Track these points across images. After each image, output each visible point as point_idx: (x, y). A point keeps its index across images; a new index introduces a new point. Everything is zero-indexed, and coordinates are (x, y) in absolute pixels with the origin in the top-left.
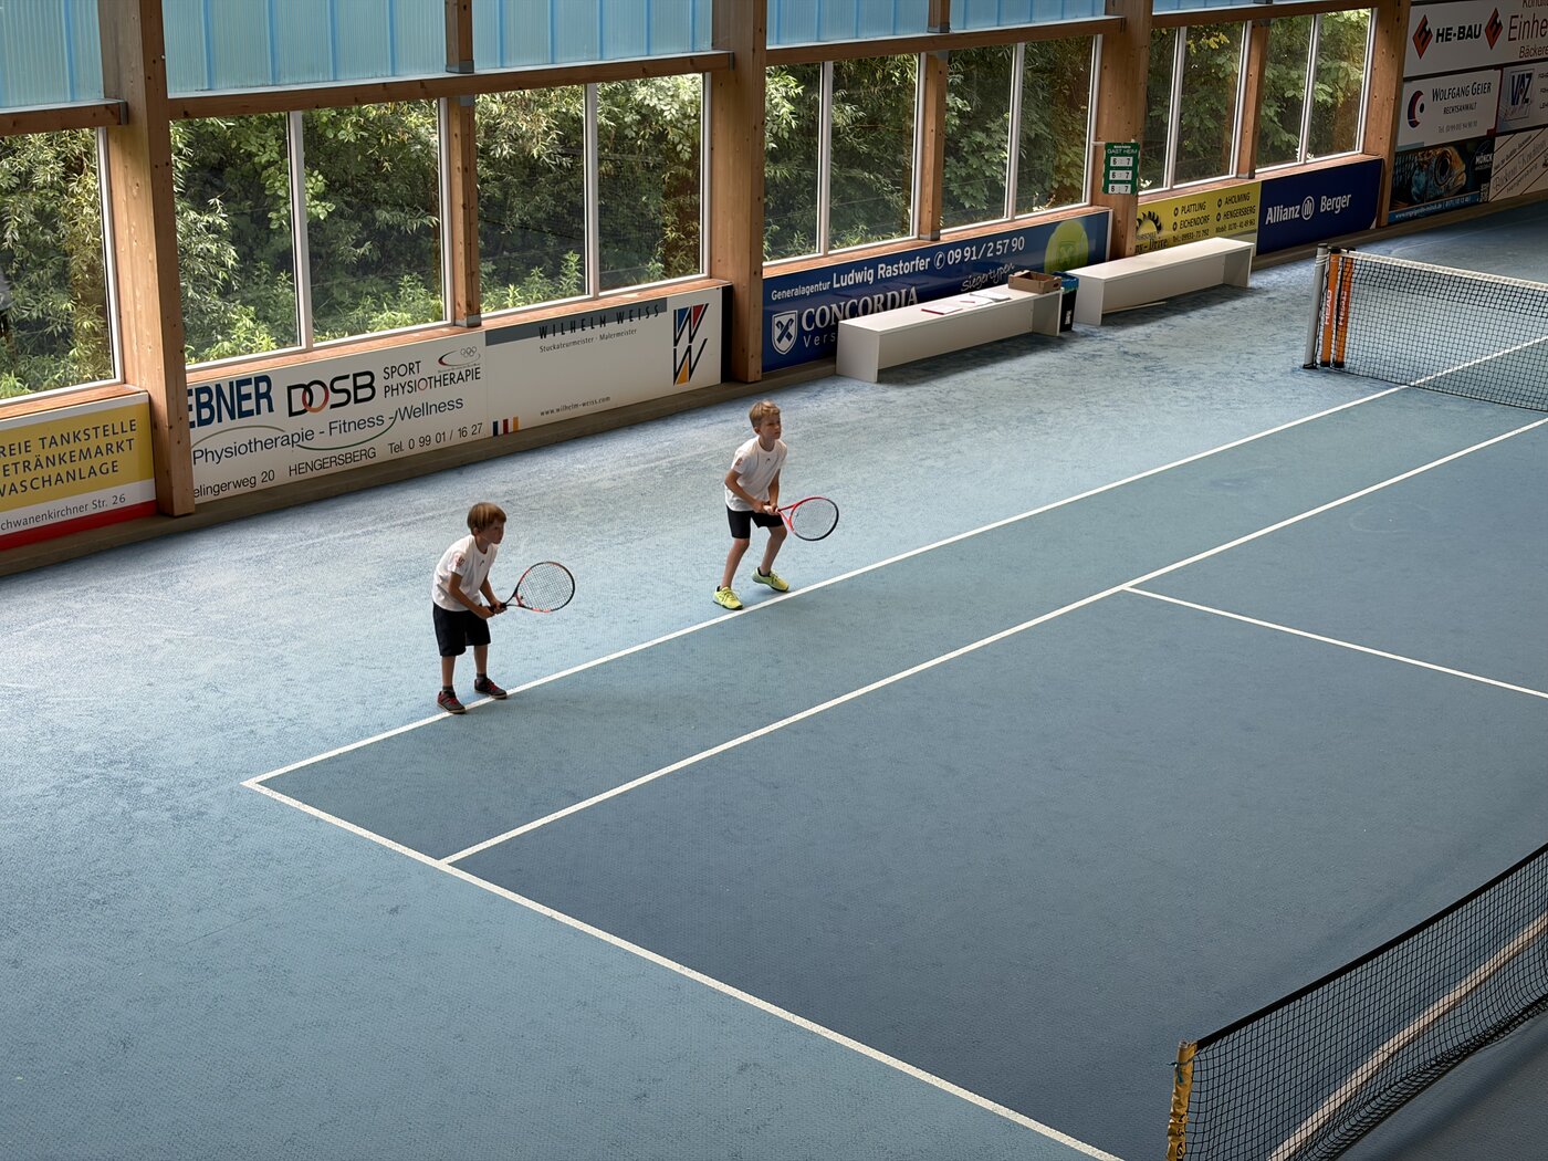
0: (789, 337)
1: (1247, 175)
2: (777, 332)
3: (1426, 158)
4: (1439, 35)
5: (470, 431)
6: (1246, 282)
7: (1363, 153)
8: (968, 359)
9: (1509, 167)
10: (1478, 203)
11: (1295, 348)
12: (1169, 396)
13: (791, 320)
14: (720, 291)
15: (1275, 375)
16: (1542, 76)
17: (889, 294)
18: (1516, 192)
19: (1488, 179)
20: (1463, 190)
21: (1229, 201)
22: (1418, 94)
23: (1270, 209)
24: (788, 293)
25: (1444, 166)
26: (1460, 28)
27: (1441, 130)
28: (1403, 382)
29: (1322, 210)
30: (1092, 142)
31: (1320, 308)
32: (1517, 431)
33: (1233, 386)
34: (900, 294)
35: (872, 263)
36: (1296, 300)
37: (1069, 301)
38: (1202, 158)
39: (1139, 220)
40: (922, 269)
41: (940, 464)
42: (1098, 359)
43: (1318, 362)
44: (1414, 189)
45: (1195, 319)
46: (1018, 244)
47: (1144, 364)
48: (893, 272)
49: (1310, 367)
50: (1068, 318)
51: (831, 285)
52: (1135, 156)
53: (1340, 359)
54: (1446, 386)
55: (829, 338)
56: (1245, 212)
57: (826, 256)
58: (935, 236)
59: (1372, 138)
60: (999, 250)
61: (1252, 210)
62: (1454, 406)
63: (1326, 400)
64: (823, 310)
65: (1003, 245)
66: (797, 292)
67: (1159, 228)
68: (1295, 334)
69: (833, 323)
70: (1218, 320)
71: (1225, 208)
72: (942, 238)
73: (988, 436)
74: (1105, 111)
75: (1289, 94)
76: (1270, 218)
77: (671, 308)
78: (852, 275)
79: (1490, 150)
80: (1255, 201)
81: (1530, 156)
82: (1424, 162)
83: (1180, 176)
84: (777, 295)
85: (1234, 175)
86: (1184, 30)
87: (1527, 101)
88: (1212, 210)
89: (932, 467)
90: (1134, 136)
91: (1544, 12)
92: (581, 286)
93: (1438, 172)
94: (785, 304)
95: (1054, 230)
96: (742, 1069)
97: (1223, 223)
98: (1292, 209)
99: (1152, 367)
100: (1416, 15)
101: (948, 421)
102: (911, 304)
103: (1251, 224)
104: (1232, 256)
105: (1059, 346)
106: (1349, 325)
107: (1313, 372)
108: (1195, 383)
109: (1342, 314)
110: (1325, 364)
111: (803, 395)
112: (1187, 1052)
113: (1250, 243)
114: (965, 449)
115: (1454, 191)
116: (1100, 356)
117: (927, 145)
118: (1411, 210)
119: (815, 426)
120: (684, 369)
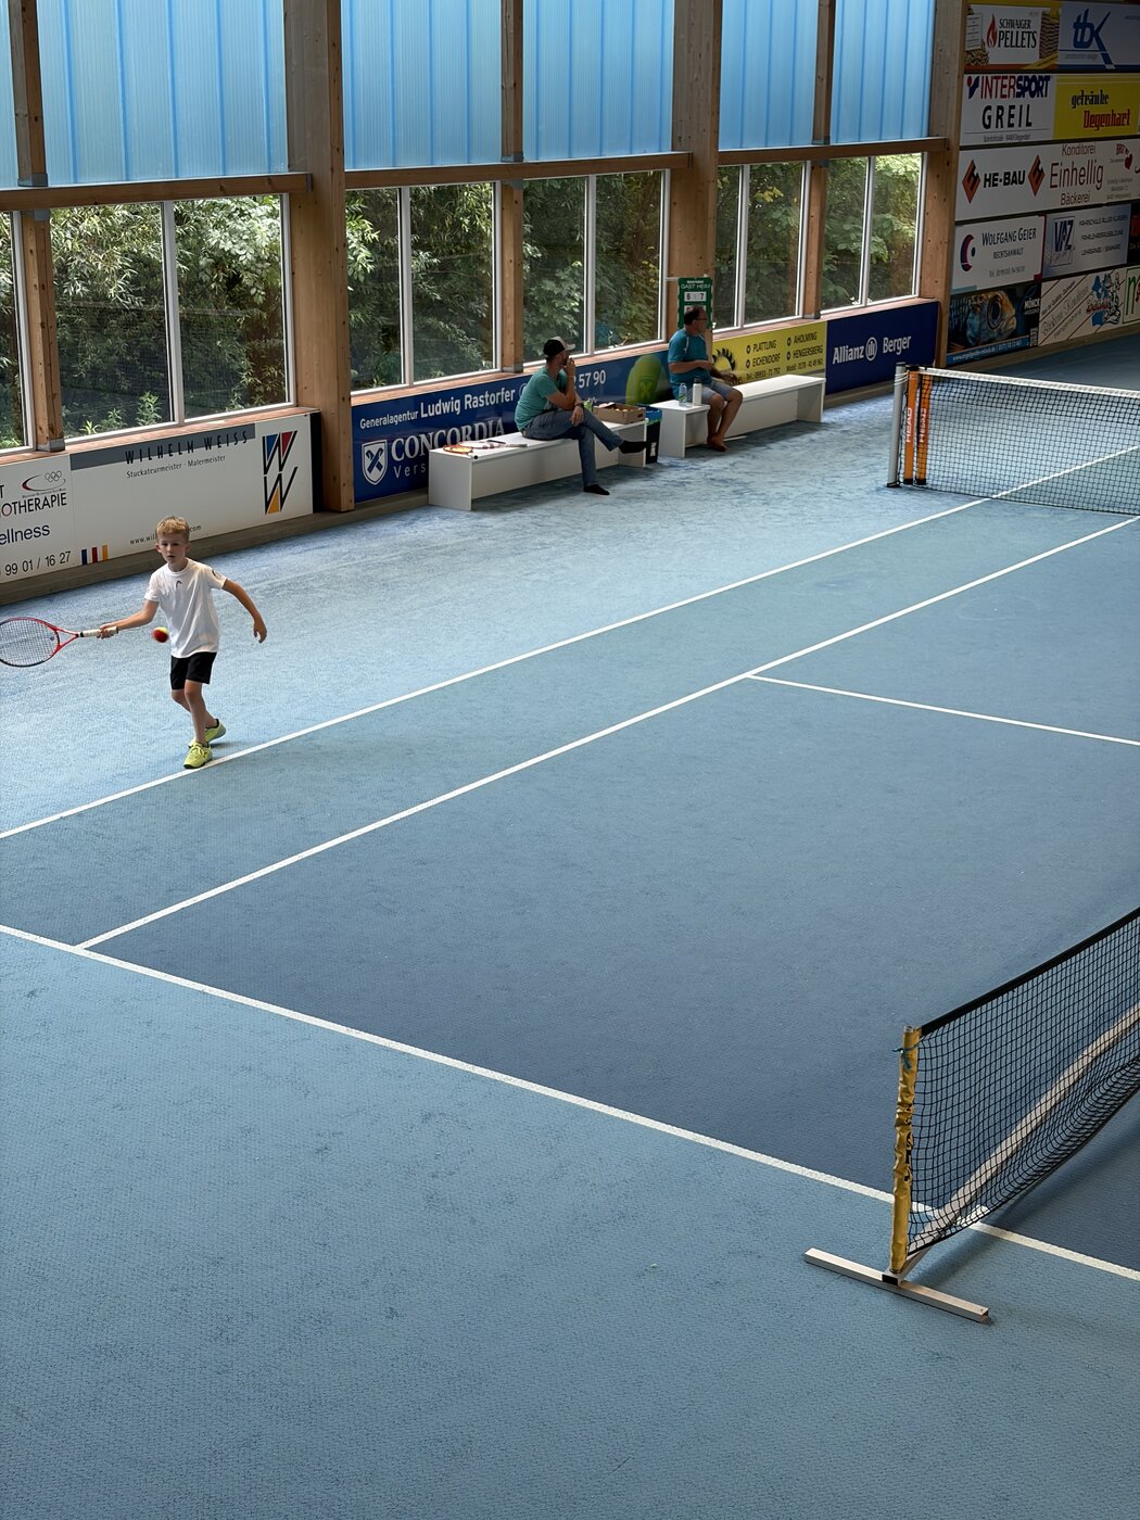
0: (380, 467)
1: (813, 315)
2: (367, 462)
3: (979, 302)
4: (986, 180)
5: (58, 559)
6: (819, 418)
7: (919, 297)
8: (559, 488)
9: (1055, 313)
10: (1029, 347)
11: (876, 471)
12: (762, 514)
13: (381, 450)
14: (309, 418)
15: (860, 494)
16: (1082, 223)
17: (477, 425)
18: (1062, 337)
19: (1036, 324)
20: (1014, 335)
21: (798, 340)
22: (969, 238)
23: (836, 349)
24: (377, 422)
25: (995, 309)
26: (1006, 174)
27: (992, 274)
28: (985, 495)
29: (885, 352)
30: (665, 278)
31: (901, 427)
32: (1102, 532)
33: (822, 504)
34: (488, 427)
35: (458, 393)
36: (871, 431)
37: (654, 431)
38: (769, 302)
39: (714, 357)
40: (507, 400)
41: (546, 577)
42: (687, 486)
43: (901, 480)
44: (969, 332)
45: (776, 450)
46: (600, 378)
47: (733, 488)
48: (479, 402)
49: (894, 485)
50: (653, 450)
51: (419, 415)
52: (708, 291)
53: (922, 477)
54: (1028, 496)
55: (419, 469)
56: (813, 351)
57: (411, 386)
58: (519, 369)
59: (927, 281)
60: (581, 383)
61: (819, 349)
62: (1038, 514)
63: (910, 512)
64: (412, 439)
65: (585, 378)
66: (386, 421)
67: (733, 366)
68: (874, 460)
69: (423, 454)
70: (797, 450)
71: (795, 347)
72: (525, 370)
73: (590, 552)
74: (677, 247)
75: (841, 247)
76: (837, 358)
77: (260, 434)
78: (439, 405)
79: (1037, 295)
80: (822, 340)
81: (1074, 302)
82: (978, 306)
83: (751, 315)
84: (365, 424)
85: (800, 316)
86: (747, 168)
87: (1069, 247)
88: (782, 349)
89: (540, 581)
90: (706, 272)
91: (1081, 161)
92: (165, 414)
93: (990, 317)
94: (373, 434)
95: (633, 365)
96: (427, 1117)
97: (794, 361)
98: (857, 349)
99: (741, 490)
100: (964, 160)
101: (547, 541)
102: (499, 434)
103: (820, 362)
104: (804, 391)
105: (647, 475)
106: (930, 442)
107: (897, 490)
108: (785, 502)
109: (922, 431)
110: (908, 481)
111: (398, 523)
112: (913, 1037)
113: (820, 379)
114: (569, 565)
115: (1006, 335)
116: (689, 483)
117: (507, 275)
118: (967, 353)
119: (414, 549)
120: (275, 497)
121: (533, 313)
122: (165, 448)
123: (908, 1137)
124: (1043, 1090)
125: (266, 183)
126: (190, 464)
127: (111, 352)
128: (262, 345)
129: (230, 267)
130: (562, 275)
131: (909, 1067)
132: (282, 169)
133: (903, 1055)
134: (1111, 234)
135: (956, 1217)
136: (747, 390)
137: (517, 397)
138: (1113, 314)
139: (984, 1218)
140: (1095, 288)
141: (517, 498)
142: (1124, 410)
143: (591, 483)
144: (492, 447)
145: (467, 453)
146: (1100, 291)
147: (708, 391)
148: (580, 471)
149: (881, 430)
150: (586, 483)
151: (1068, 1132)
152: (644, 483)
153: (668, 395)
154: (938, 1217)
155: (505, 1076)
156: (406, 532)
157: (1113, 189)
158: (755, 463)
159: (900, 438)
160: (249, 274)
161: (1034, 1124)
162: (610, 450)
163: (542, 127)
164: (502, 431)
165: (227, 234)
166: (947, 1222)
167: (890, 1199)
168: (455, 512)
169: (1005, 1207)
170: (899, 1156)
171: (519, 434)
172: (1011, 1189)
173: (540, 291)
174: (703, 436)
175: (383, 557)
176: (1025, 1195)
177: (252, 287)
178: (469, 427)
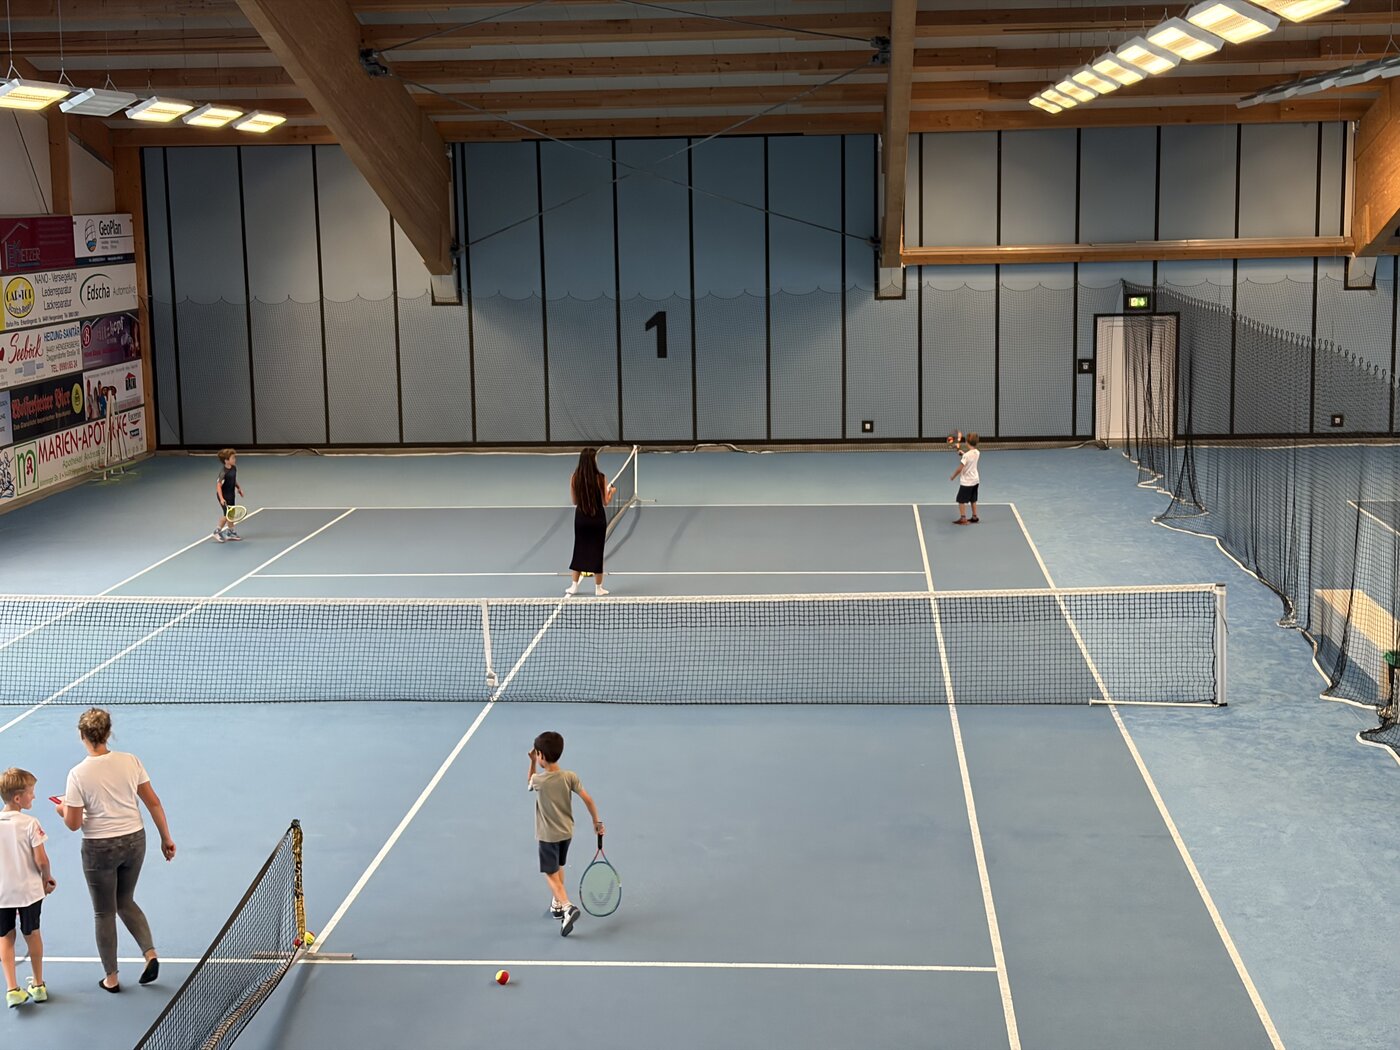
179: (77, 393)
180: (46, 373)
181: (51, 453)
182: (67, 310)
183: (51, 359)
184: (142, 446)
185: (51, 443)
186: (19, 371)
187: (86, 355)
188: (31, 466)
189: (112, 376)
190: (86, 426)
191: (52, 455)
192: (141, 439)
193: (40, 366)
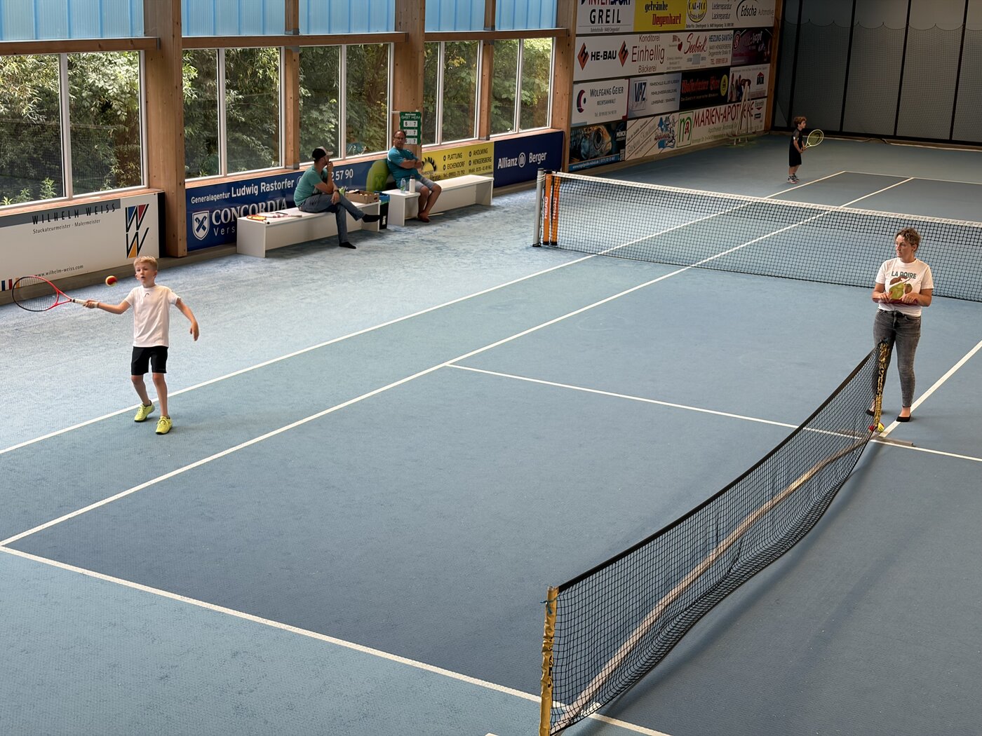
0: (204, 228)
1: (485, 138)
2: (196, 225)
3: (588, 132)
4: (592, 56)
6: (490, 202)
7: (552, 128)
8: (323, 244)
9: (636, 140)
10: (619, 161)
11: (526, 236)
12: (454, 263)
13: (205, 217)
14: (157, 195)
15: (516, 250)
16: (652, 84)
17: (269, 203)
18: (640, 155)
19: (624, 147)
20: (610, 153)
21: (476, 153)
22: (582, 92)
23: (500, 160)
24: (202, 199)
25: (599, 137)
26: (605, 52)
27: (596, 115)
28: (594, 252)
29: (530, 162)
30: (391, 111)
31: (541, 209)
33: (492, 257)
34: (276, 204)
35: (257, 182)
36: (522, 211)
37: (385, 209)
38: (458, 128)
39: (423, 162)
40: (289, 187)
41: (315, 301)
42: (406, 244)
43: (542, 242)
44: (582, 151)
45: (462, 222)
46: (349, 174)
47: (436, 246)
48: (271, 188)
49: (537, 245)
50: (384, 221)
51: (231, 195)
52: (419, 120)
53: (554, 240)
54: (620, 253)
55: (230, 230)
56: (485, 160)
57: (226, 177)
58: (296, 167)
59: (556, 119)
60: (337, 177)
61: (488, 159)
62: (626, 265)
63: (547, 262)
64: (226, 211)
65: (340, 174)
66: (208, 199)
67: (435, 168)
68: (524, 230)
69: (233, 220)
70: (477, 223)
71: (474, 157)
72: (300, 168)
73: (345, 284)
74: (398, 92)
75: (504, 96)
76: (500, 165)
77: (124, 205)
78: (244, 189)
79: (624, 129)
81: (647, 133)
82: (588, 135)
83: (446, 136)
84: (195, 200)
85: (477, 138)
86: (443, 43)
87: (644, 99)
88: (465, 158)
89: (310, 303)
90: (417, 108)
91: (651, 45)
92: (59, 192)
93: (595, 141)
94: (200, 207)
95: (371, 166)
96: (235, 654)
97: (473, 166)
98: (513, 160)
99: (441, 247)
100: (578, 43)
101: (316, 278)
102: (284, 209)
103: (490, 167)
104: (480, 186)
105: (380, 236)
106: (559, 218)
107: (538, 248)
108: (469, 255)
109: (555, 212)
110: (546, 243)
111: (216, 265)
112: (553, 594)
113: (491, 178)
114: (330, 293)
115: (605, 153)
116: (407, 242)
117: (288, 107)
118: (582, 164)
119: (227, 282)
120: (134, 247)
121: (305, 132)
122: (60, 214)
123: (550, 659)
124: (634, 627)
125: (130, 44)
126: (76, 225)
127: (23, 151)
128: (125, 148)
129: (104, 97)
130: (324, 108)
131: (551, 613)
132: (140, 34)
133: (547, 605)
134: (669, 91)
135: (580, 710)
136: (444, 184)
137: (295, 185)
138: (671, 141)
139: (598, 711)
140: (660, 125)
141: (295, 250)
142: (678, 201)
143: (344, 241)
144: (279, 217)
145: (262, 220)
146: (663, 127)
147: (419, 183)
148: (337, 233)
149: (529, 211)
150: (340, 241)
151: (649, 654)
152: (378, 242)
153: (393, 186)
154: (569, 710)
155: (287, 626)
156: (222, 271)
157: (670, 63)
158: (449, 230)
159: (540, 216)
160: (117, 102)
161: (629, 649)
162: (356, 220)
163: (312, 13)
164: (285, 206)
165: (101, 76)
166: (575, 713)
167: (539, 699)
168: (253, 258)
169: (611, 703)
170: (544, 671)
171: (297, 208)
172: (615, 691)
173: (309, 118)
174: (415, 213)
175: (206, 287)
176: (624, 694)
177: (118, 110)
178: (264, 204)
179: (724, 82)
180: (706, 64)
181: (702, 121)
182: (727, 21)
183: (712, 54)
184: (761, 126)
185: (703, 115)
186: (690, 60)
187: (734, 55)
188: (688, 129)
189: (749, 72)
190: (727, 106)
191: (702, 123)
192: (761, 121)
193: (703, 59)
